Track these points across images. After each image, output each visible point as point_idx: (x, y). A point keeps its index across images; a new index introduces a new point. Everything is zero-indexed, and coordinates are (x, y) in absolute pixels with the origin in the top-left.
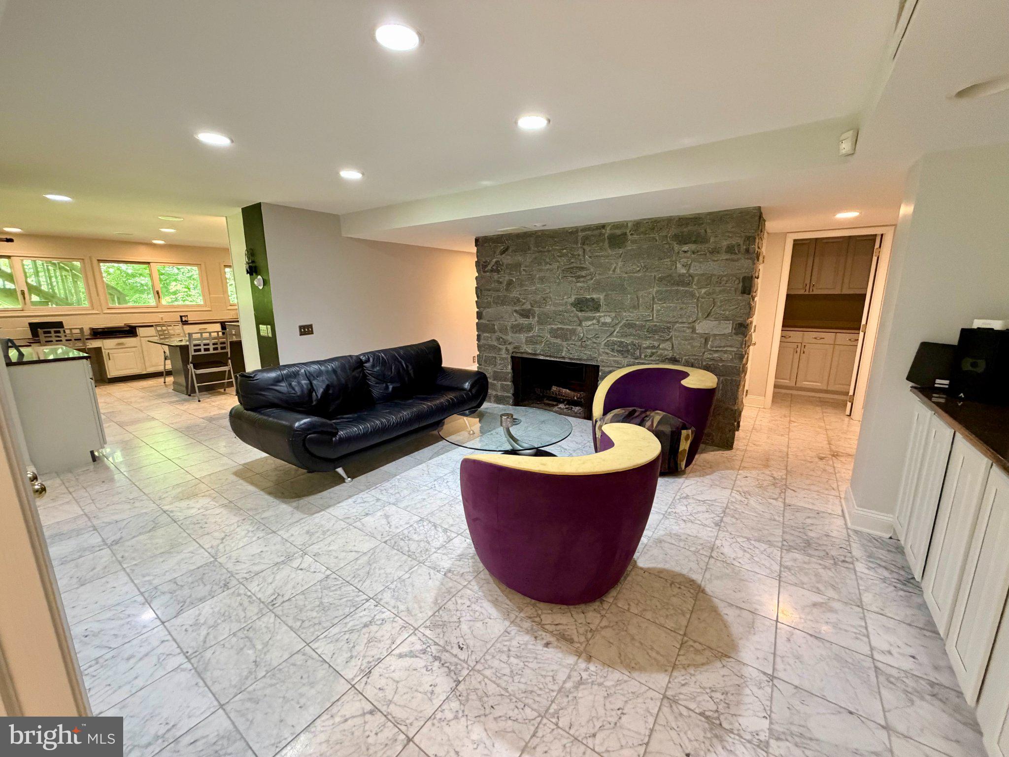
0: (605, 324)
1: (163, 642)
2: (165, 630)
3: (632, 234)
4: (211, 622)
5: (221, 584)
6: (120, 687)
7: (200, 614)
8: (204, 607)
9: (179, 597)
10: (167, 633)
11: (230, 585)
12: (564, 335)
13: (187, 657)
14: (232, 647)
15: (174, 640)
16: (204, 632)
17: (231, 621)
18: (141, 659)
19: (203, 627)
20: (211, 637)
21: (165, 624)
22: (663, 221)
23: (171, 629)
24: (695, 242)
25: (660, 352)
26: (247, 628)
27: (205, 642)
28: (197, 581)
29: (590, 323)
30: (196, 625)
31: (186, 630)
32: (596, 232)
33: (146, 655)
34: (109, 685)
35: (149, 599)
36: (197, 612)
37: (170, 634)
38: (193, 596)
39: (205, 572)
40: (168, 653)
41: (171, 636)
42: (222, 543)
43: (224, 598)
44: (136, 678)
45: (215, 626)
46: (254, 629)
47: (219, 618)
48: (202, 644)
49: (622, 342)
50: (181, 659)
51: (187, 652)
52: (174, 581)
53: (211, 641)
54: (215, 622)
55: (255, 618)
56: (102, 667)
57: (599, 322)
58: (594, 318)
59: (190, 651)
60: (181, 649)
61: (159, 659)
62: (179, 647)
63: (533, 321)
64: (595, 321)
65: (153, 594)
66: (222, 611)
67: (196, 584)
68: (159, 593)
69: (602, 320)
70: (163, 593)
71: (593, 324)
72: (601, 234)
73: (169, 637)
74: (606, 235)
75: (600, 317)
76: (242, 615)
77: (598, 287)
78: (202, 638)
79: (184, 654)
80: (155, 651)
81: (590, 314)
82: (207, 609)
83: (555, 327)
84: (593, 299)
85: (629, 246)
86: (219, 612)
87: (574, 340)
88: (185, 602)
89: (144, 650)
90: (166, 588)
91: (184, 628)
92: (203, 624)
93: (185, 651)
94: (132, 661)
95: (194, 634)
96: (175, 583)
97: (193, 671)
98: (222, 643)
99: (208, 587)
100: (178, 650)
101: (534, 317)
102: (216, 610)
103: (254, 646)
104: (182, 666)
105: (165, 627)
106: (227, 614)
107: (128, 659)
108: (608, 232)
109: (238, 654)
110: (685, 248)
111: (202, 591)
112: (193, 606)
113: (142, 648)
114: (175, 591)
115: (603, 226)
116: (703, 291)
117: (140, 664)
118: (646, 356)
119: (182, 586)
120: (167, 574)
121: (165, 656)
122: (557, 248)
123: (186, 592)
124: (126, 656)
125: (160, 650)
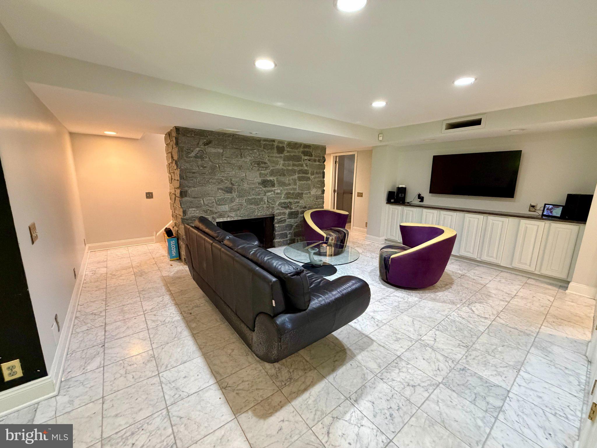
0: (278, 193)
1: (519, 386)
2: (512, 388)
3: (287, 148)
4: (494, 368)
5: (464, 372)
6: (555, 392)
7: (492, 375)
8: (486, 375)
9: (486, 392)
10: (514, 386)
11: (462, 368)
12: (256, 202)
13: (519, 371)
14: (502, 355)
15: (515, 380)
16: (501, 369)
17: (487, 360)
18: (536, 391)
19: (498, 370)
20: (501, 365)
21: (509, 389)
22: (299, 144)
23: (510, 385)
24: (309, 156)
25: (300, 205)
26: (488, 353)
27: (506, 367)
28: (467, 387)
29: (270, 193)
30: (499, 374)
31: (506, 377)
32: (271, 143)
33: (532, 389)
34: (558, 398)
35: (498, 410)
36: (491, 377)
37: (513, 384)
38: (480, 384)
39: (456, 385)
40: (524, 380)
41: (514, 383)
42: (419, 385)
43: (474, 367)
44: (545, 388)
45: (495, 366)
46: (487, 350)
47: (489, 365)
48: (508, 368)
49: (285, 202)
50: (521, 373)
51: (517, 372)
52: (473, 402)
53: (504, 364)
54: (492, 366)
55: (480, 351)
56: (555, 409)
57: (274, 192)
58: (272, 191)
59: (515, 371)
60: (517, 375)
61: (529, 383)
62: (517, 377)
63: (234, 194)
64: (272, 193)
65: (492, 410)
66: (483, 365)
67: (469, 386)
68: (490, 406)
69: (276, 191)
70: (488, 403)
71: (272, 194)
72: (273, 145)
73: (515, 384)
74: (275, 146)
75: (275, 190)
76: (480, 357)
77: (272, 173)
78: (505, 369)
79: (519, 372)
80: (527, 386)
81: (270, 189)
82: (486, 373)
83: (250, 198)
84: (271, 180)
85: (286, 153)
86: (485, 367)
87: (262, 204)
88: (488, 386)
89: (531, 393)
90: (482, 404)
91: (504, 379)
92: (497, 371)
93: (517, 373)
94: (541, 395)
95: (505, 373)
96: (474, 400)
97: (523, 366)
98: (502, 360)
99: (469, 378)
100: (519, 376)
101: (235, 192)
102: (484, 368)
103: (496, 348)
104: (525, 371)
105: (511, 389)
106: (484, 363)
107: (540, 397)
108: (276, 144)
109: (503, 353)
110: (306, 158)
111: (473, 381)
112: (488, 380)
113: (530, 394)
114: (482, 396)
115: (274, 141)
116: (313, 177)
117: (538, 390)
118: (295, 208)
119: (475, 394)
120: (469, 410)
121: (526, 381)
122: (249, 148)
123: (479, 389)
124: (540, 400)
125: (524, 384)
